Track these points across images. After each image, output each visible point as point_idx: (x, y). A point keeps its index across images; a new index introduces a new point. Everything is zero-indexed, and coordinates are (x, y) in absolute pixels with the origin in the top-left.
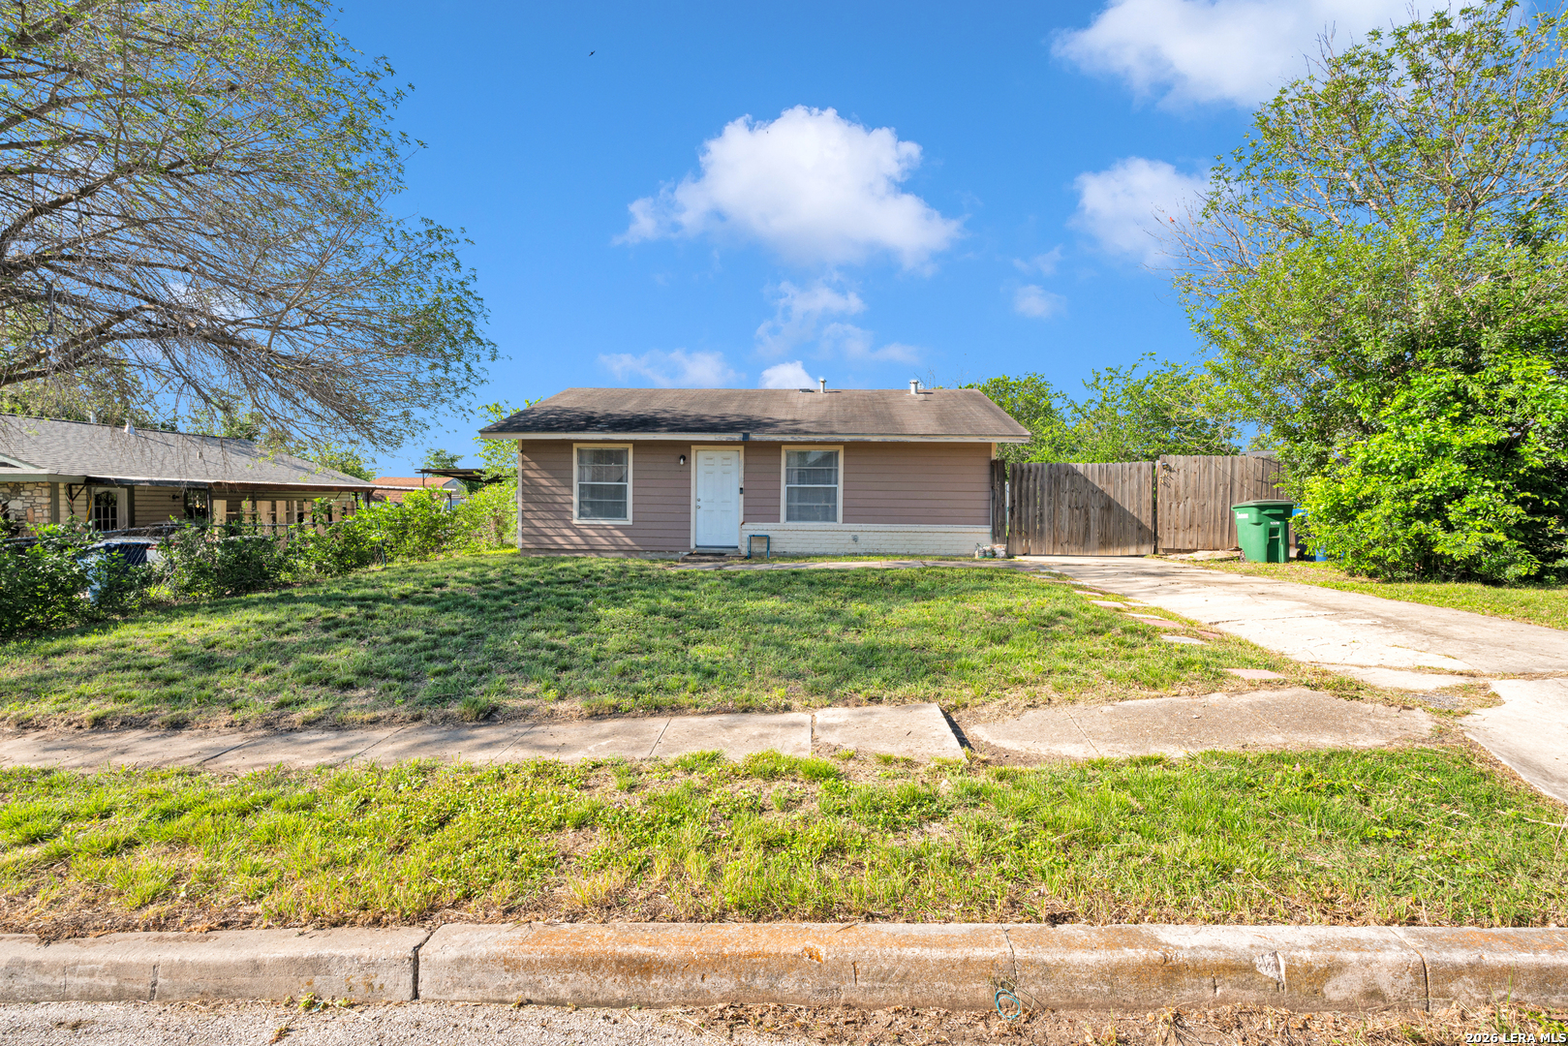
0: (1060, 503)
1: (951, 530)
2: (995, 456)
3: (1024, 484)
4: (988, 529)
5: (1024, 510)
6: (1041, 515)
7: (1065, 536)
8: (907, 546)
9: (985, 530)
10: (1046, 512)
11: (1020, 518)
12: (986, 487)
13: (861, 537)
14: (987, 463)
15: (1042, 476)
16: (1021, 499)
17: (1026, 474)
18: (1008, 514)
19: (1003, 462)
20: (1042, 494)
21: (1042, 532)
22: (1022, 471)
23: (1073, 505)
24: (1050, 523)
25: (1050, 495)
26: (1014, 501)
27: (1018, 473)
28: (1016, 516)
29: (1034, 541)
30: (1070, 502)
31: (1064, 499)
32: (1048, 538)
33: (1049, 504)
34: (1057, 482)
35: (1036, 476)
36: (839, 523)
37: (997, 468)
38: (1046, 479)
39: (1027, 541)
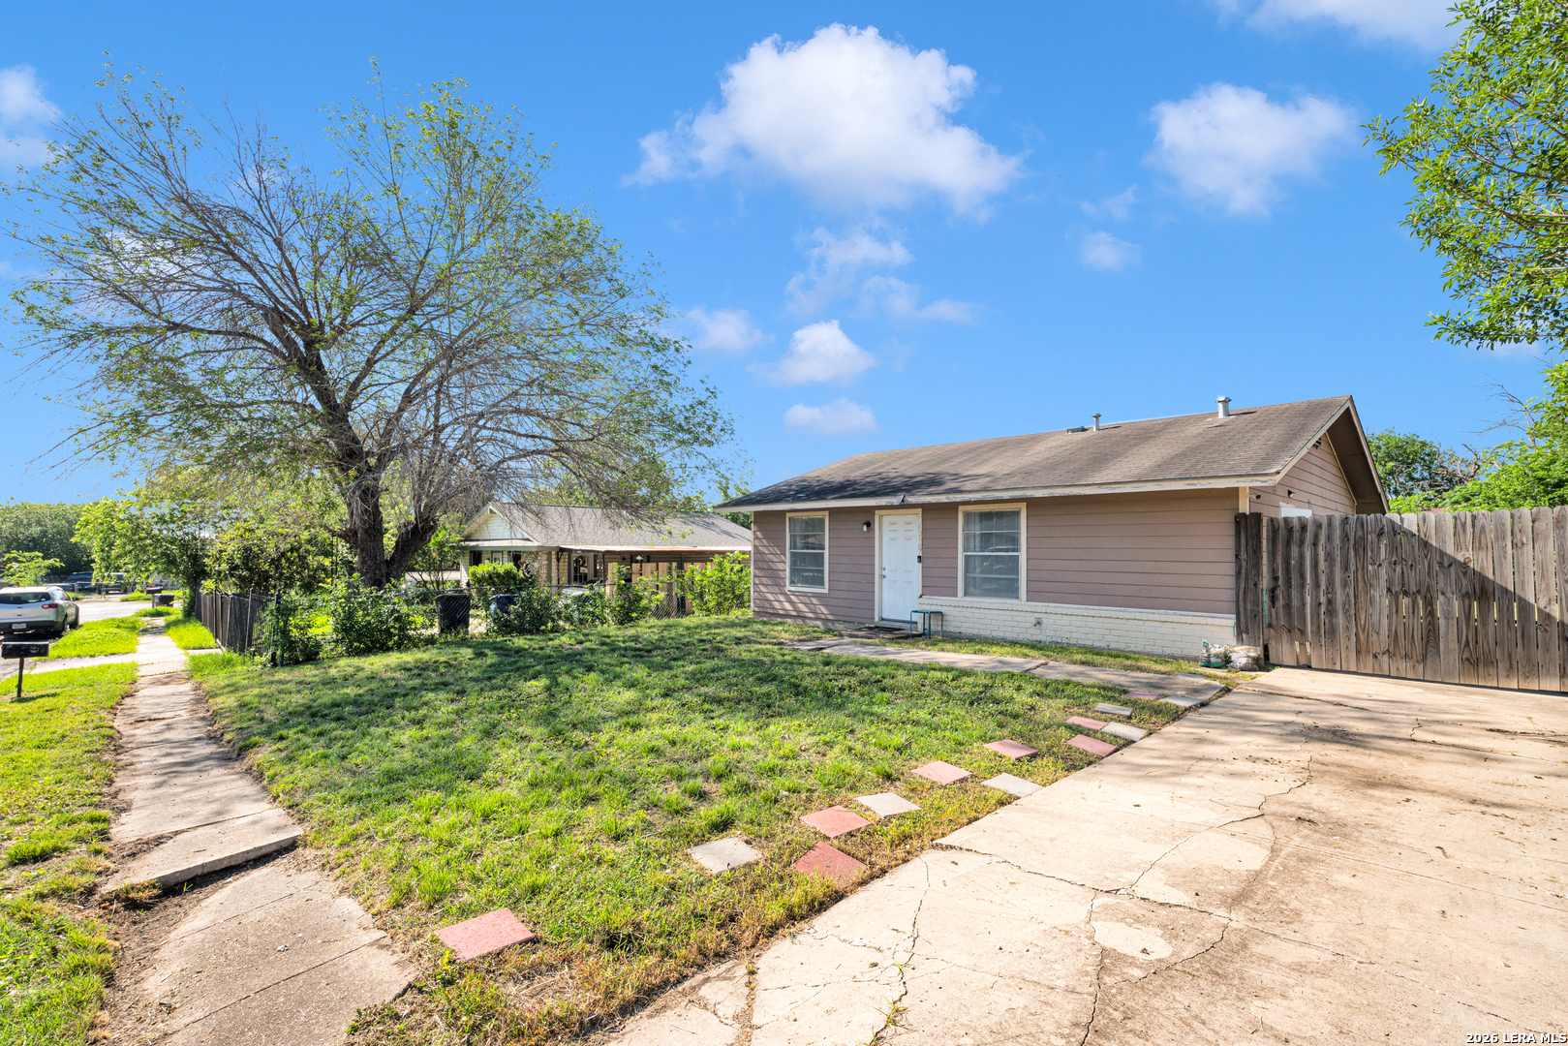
0: (1369, 586)
1: (1170, 618)
2: (1244, 507)
3: (1295, 551)
4: (1230, 621)
5: (1294, 593)
6: (1330, 602)
7: (1381, 641)
8: (1107, 638)
9: (1224, 622)
10: (1339, 598)
11: (1288, 606)
12: (1230, 556)
13: (1046, 620)
14: (1230, 518)
15: (1329, 538)
16: (1288, 577)
17: (1296, 535)
18: (1266, 598)
19: (1257, 517)
20: (1331, 567)
21: (1332, 632)
22: (1290, 530)
23: (1396, 588)
24: (1348, 618)
25: (1346, 568)
26: (1276, 579)
27: (1282, 532)
28: (1281, 602)
29: (1318, 645)
30: (1390, 581)
31: (1377, 576)
32: (1346, 644)
33: (1345, 585)
34: (1361, 546)
35: (1316, 537)
36: (1022, 602)
37: (1247, 526)
38: (1337, 541)
39: (1302, 644)
